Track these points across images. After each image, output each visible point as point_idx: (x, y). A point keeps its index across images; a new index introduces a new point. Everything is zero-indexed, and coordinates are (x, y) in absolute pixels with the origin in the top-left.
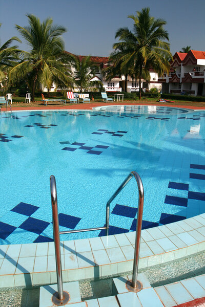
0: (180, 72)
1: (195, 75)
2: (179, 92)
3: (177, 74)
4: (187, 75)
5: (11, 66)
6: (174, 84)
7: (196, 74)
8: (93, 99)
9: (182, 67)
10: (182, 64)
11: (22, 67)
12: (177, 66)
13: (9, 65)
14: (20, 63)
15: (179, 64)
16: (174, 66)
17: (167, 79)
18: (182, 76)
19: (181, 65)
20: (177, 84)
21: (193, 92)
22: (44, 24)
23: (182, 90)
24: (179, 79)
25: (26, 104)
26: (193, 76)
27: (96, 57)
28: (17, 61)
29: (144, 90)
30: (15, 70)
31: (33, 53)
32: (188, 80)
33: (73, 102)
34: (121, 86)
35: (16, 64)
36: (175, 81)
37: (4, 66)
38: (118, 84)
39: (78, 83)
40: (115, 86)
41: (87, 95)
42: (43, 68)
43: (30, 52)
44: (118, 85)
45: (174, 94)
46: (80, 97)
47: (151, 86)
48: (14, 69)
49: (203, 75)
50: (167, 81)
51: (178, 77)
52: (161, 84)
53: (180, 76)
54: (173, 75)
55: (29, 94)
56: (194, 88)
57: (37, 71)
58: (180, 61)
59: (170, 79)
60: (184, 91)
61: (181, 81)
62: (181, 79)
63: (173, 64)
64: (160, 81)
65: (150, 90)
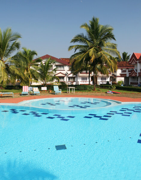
0: (137, 68)
2: (137, 84)
6: (134, 78)
9: (138, 64)
10: (138, 61)
12: (135, 63)
15: (136, 62)
16: (132, 64)
17: (127, 74)
18: (139, 71)
23: (139, 82)
24: (137, 73)
29: (111, 83)
36: (133, 75)
41: (46, 88)
47: (118, 80)
50: (128, 76)
51: (136, 72)
52: (124, 78)
53: (137, 71)
54: (131, 71)
58: (137, 60)
59: (129, 74)
60: (140, 83)
61: (138, 75)
62: (138, 73)
63: (132, 63)
64: (122, 75)
65: (117, 82)
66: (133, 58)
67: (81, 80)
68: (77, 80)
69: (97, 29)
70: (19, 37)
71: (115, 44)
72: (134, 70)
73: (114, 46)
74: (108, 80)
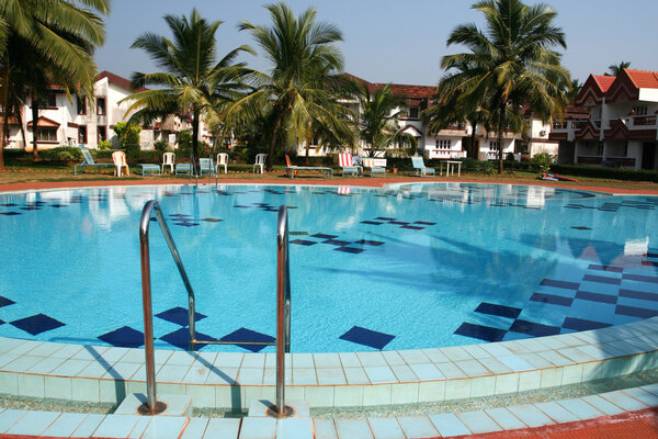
0: (600, 117)
1: (635, 124)
2: (599, 161)
3: (592, 121)
4: (616, 124)
5: (231, 100)
6: (587, 144)
7: (638, 121)
8: (395, 170)
9: (604, 106)
10: (604, 99)
11: (252, 102)
12: (593, 103)
13: (228, 99)
14: (249, 94)
15: (598, 99)
16: (587, 104)
17: (570, 132)
18: (605, 126)
19: (601, 102)
20: (594, 144)
21: (631, 162)
22: (300, 20)
23: (604, 157)
24: (599, 132)
25: (254, 175)
26: (631, 127)
27: (412, 87)
28: (245, 91)
29: (518, 157)
30: (239, 108)
31: (276, 76)
32: (618, 134)
33: (350, 174)
34: (464, 147)
35: (243, 96)
36: (589, 137)
37: (219, 101)
38: (459, 143)
39: (368, 138)
40: (453, 148)
41: (384, 163)
42: (292, 104)
43: (270, 74)
44: (458, 146)
45: (585, 166)
46: (366, 165)
47: (535, 149)
48: (237, 107)
49: (654, 122)
50: (571, 138)
51: (596, 128)
52: (557, 145)
53: (599, 125)
54: (582, 126)
55: (261, 156)
56: (634, 151)
57: (282, 110)
58: (600, 94)
59: (576, 133)
60: (609, 159)
61: (602, 137)
62: (602, 133)
63: (584, 101)
64: (553, 138)
65: (532, 157)
66: (590, 89)
67: (434, 147)
68: (424, 145)
69: (516, 15)
70: (337, 36)
71: (558, 54)
72: (589, 123)
73: (554, 59)
74: (510, 148)
